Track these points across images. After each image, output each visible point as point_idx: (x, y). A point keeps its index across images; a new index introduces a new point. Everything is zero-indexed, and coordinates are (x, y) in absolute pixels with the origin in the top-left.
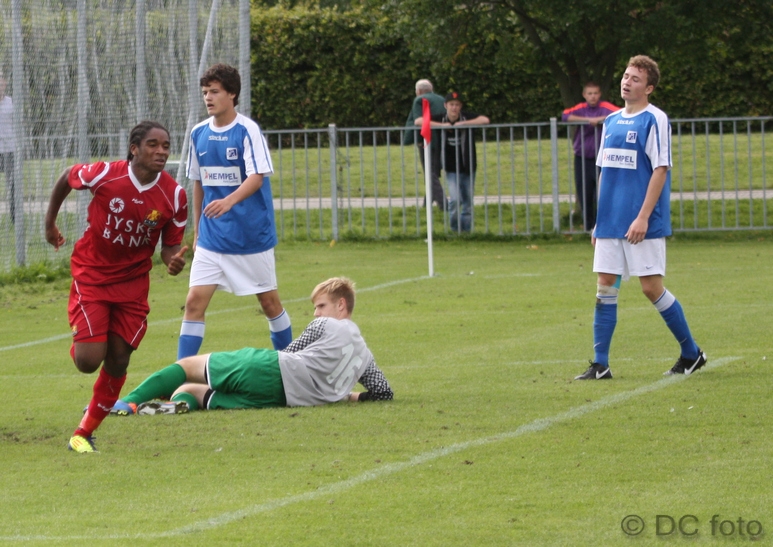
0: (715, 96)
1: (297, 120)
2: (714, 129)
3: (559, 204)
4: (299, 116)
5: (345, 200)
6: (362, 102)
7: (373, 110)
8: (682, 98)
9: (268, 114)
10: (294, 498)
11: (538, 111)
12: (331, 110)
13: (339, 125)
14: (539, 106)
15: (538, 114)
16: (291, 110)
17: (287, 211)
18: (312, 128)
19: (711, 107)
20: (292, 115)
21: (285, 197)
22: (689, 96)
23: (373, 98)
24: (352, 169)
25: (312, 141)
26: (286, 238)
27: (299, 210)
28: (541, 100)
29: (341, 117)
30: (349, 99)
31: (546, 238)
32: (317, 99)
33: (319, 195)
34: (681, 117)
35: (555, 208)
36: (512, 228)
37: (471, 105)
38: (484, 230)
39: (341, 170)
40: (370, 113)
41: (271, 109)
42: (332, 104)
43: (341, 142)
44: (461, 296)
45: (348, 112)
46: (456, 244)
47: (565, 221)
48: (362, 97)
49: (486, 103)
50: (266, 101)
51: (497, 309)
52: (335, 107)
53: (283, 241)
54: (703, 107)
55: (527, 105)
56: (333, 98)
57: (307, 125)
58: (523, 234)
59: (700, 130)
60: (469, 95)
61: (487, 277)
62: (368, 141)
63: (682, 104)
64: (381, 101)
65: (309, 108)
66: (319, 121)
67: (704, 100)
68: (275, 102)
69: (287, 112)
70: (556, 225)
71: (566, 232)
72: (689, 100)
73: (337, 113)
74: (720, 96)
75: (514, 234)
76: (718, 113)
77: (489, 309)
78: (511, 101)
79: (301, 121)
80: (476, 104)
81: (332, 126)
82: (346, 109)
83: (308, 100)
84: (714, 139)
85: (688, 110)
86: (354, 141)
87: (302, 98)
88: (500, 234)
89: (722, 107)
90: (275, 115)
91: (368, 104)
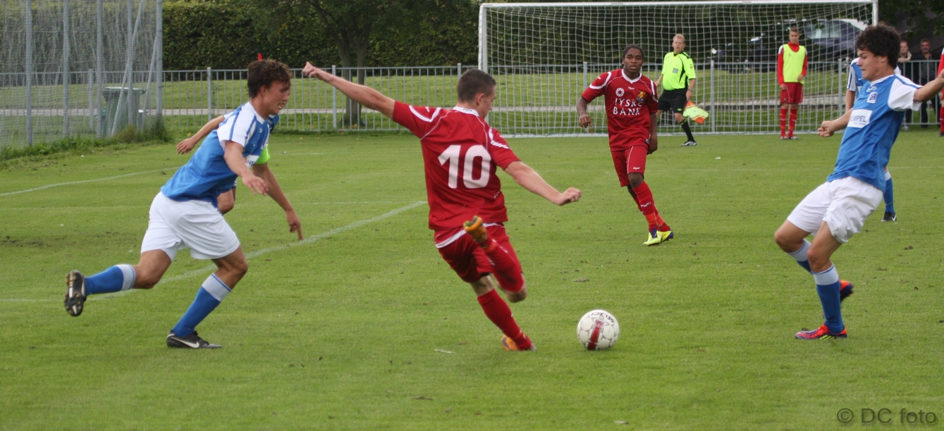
0: (427, 54)
1: (192, 64)
2: (424, 73)
3: (337, 114)
4: (192, 62)
5: (216, 110)
6: (228, 54)
7: (234, 59)
8: (409, 55)
9: (175, 61)
10: (170, 279)
11: (327, 61)
12: (211, 59)
13: (212, 68)
14: (328, 58)
15: (327, 63)
16: (188, 59)
17: (184, 116)
18: (199, 69)
19: (425, 60)
20: (189, 62)
21: (183, 108)
22: (412, 54)
23: (235, 53)
24: (221, 92)
25: (198, 76)
26: (182, 131)
27: (190, 115)
28: (329, 55)
29: (216, 63)
30: (221, 53)
31: (329, 133)
32: (203, 53)
33: (201, 107)
34: (408, 66)
35: (334, 116)
36: (311, 128)
37: (290, 57)
38: (294, 128)
39: (214, 93)
40: (233, 61)
41: (177, 58)
42: (211, 56)
43: (214, 78)
44: (277, 165)
45: (220, 60)
46: (278, 136)
47: (339, 125)
48: (228, 52)
49: (298, 56)
50: (174, 54)
51: (297, 173)
52: (213, 58)
53: (180, 133)
54: (420, 60)
55: (321, 58)
56: (213, 52)
57: (197, 67)
58: (316, 130)
59: (416, 73)
60: (289, 52)
61: (293, 155)
62: (229, 78)
63: (408, 58)
64: (239, 54)
65: (198, 58)
66: (204, 65)
67: (421, 56)
68: (179, 55)
69: (186, 60)
70: (335, 126)
71: (340, 130)
72: (412, 56)
73: (214, 61)
74: (430, 54)
75: (311, 130)
76: (429, 64)
77: (292, 173)
78: (312, 55)
79: (193, 65)
80: (293, 57)
81: (209, 68)
82: (219, 58)
83: (198, 53)
84: (424, 78)
85: (412, 62)
86: (221, 77)
87: (194, 52)
88: (303, 130)
89: (431, 60)
90: (179, 62)
91: (231, 56)
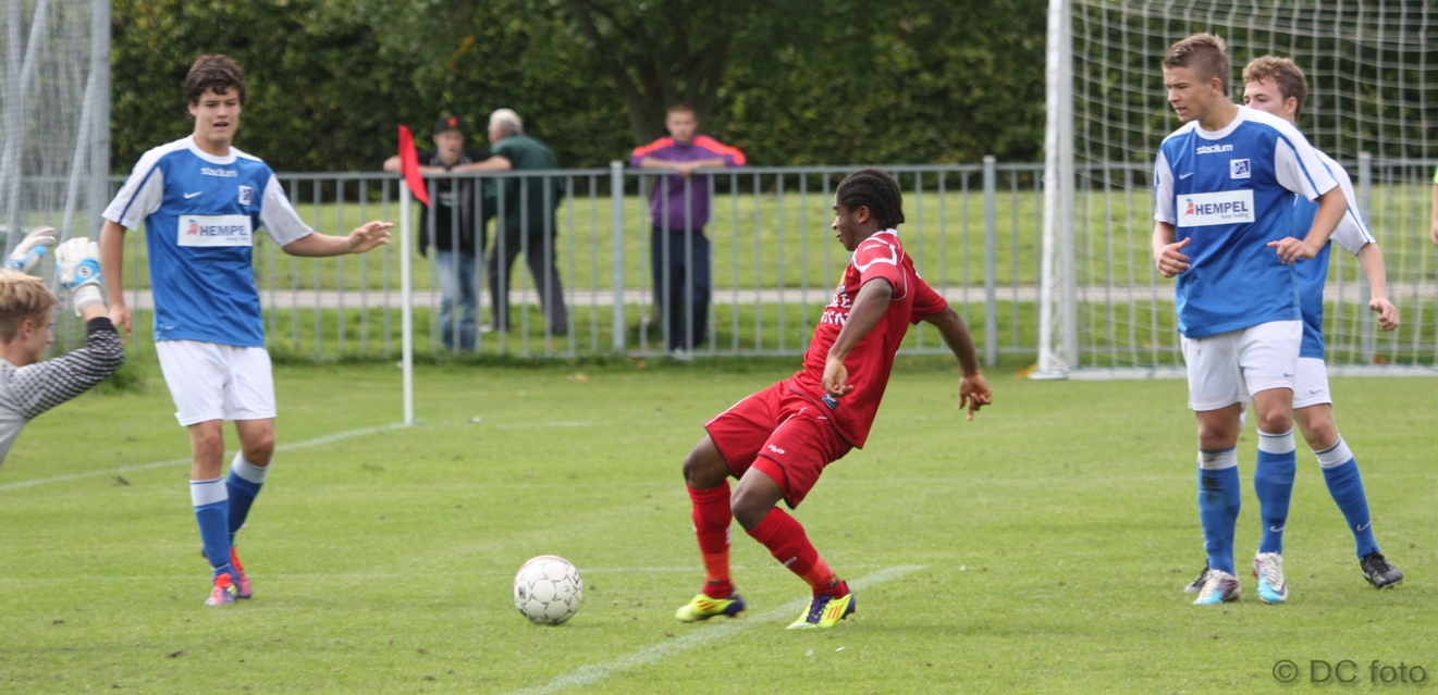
0: (887, 129)
3: (625, 307)
6: (295, 130)
7: (314, 144)
8: (832, 133)
11: (590, 149)
14: (593, 143)
15: (589, 156)
19: (878, 147)
22: (843, 130)
23: (315, 124)
28: (596, 132)
30: (275, 125)
31: (600, 362)
34: (830, 163)
35: (618, 314)
36: (545, 346)
37: (479, 139)
38: (499, 349)
40: (309, 148)
41: (142, 140)
44: (458, 458)
46: (450, 371)
47: (633, 335)
48: (297, 122)
50: (134, 127)
51: (518, 479)
54: (865, 147)
55: (572, 140)
58: (563, 355)
60: (475, 122)
61: (501, 427)
63: (830, 142)
64: (329, 129)
67: (868, 135)
70: (619, 341)
71: (634, 353)
72: (842, 137)
74: (895, 130)
75: (548, 355)
76: (891, 159)
77: (505, 481)
85: (840, 153)
88: (525, 354)
89: (897, 147)
91: (306, 133)
